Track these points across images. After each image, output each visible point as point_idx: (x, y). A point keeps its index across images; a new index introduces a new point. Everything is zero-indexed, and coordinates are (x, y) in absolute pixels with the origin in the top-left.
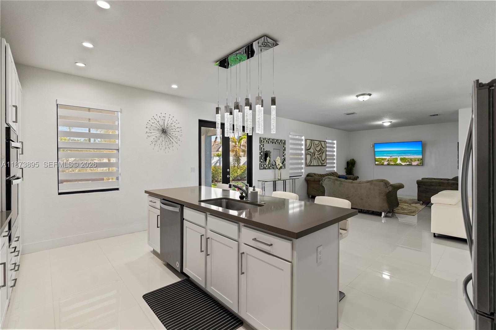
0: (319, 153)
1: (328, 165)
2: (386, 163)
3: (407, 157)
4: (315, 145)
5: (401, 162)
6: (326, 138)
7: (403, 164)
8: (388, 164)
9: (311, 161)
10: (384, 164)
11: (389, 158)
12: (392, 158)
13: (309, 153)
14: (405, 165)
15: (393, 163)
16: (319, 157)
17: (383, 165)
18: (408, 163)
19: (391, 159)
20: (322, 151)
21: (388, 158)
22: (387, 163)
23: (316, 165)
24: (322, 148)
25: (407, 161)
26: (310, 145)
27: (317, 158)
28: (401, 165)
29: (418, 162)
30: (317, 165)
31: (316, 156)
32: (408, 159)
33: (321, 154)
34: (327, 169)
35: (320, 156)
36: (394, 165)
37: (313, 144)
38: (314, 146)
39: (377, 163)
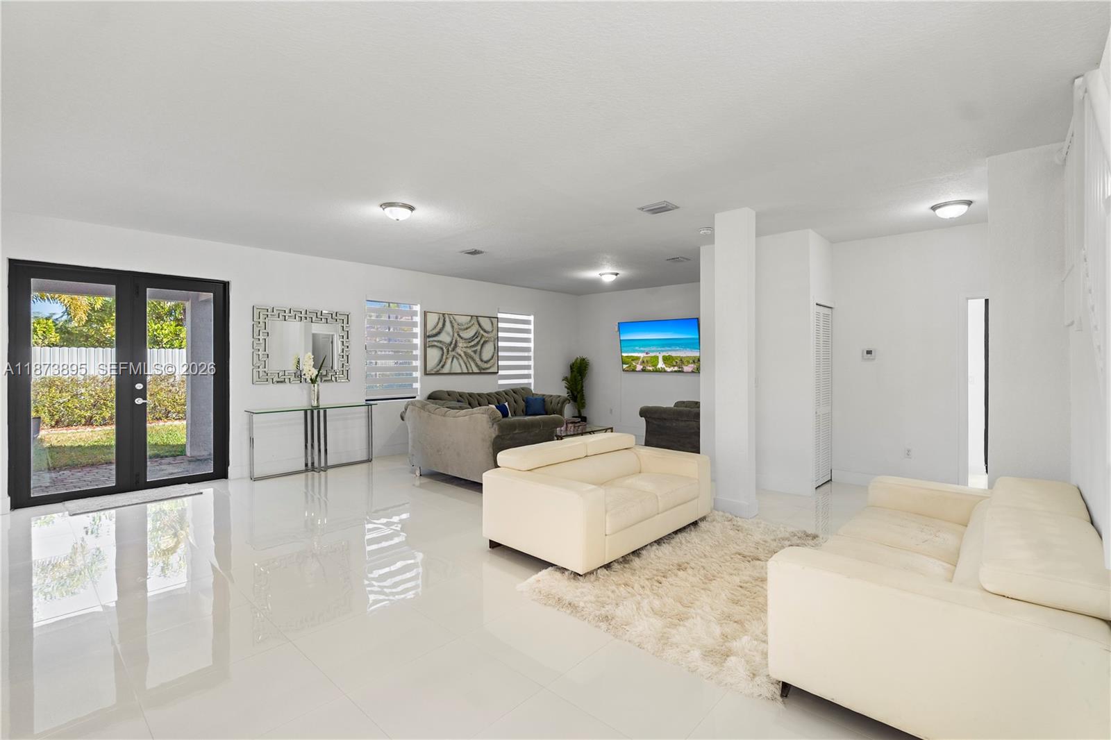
0: (473, 343)
1: (501, 372)
2: (639, 367)
3: (674, 354)
4: (456, 326)
5: (664, 366)
6: (498, 309)
7: (668, 369)
8: (643, 370)
9: (441, 362)
10: (637, 370)
11: (644, 357)
12: (649, 355)
13: (436, 344)
14: (672, 372)
15: (651, 368)
16: (472, 354)
17: (634, 370)
18: (676, 369)
19: (649, 359)
20: (483, 339)
21: (642, 355)
22: (642, 367)
23: (460, 371)
24: (482, 332)
25: (675, 364)
26: (440, 325)
27: (463, 355)
28: (665, 371)
29: (693, 365)
30: (465, 371)
31: (459, 350)
32: (676, 357)
33: (479, 347)
34: (501, 382)
35: (475, 352)
36: (653, 371)
37: (451, 322)
38: (453, 327)
39: (625, 366)
